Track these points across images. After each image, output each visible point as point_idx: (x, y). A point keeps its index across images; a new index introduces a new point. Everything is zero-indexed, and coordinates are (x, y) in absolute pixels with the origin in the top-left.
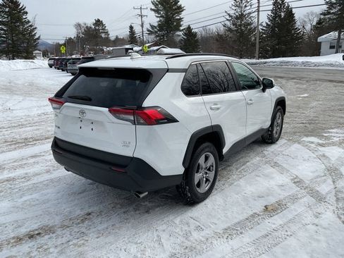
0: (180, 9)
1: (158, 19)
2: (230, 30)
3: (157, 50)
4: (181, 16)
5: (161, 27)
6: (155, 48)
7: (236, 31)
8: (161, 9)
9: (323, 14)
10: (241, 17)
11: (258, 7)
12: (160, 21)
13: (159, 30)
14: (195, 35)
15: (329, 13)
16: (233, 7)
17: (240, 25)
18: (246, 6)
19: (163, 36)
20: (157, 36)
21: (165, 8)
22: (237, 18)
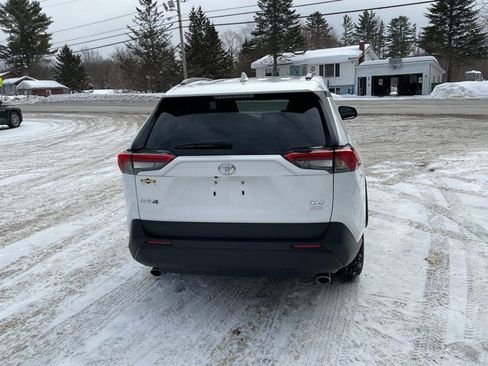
0: (44, 21)
1: (8, 35)
2: (138, 52)
3: (17, 83)
4: (48, 31)
5: (14, 47)
6: (13, 80)
7: (147, 54)
8: (10, 19)
9: (254, 34)
10: (151, 34)
11: (180, 21)
12: (11, 38)
13: (11, 53)
14: (77, 60)
15: (261, 33)
16: (138, 21)
17: (152, 46)
18: (155, 20)
19: (21, 61)
20: (9, 62)
21: (18, 18)
22: (145, 36)
